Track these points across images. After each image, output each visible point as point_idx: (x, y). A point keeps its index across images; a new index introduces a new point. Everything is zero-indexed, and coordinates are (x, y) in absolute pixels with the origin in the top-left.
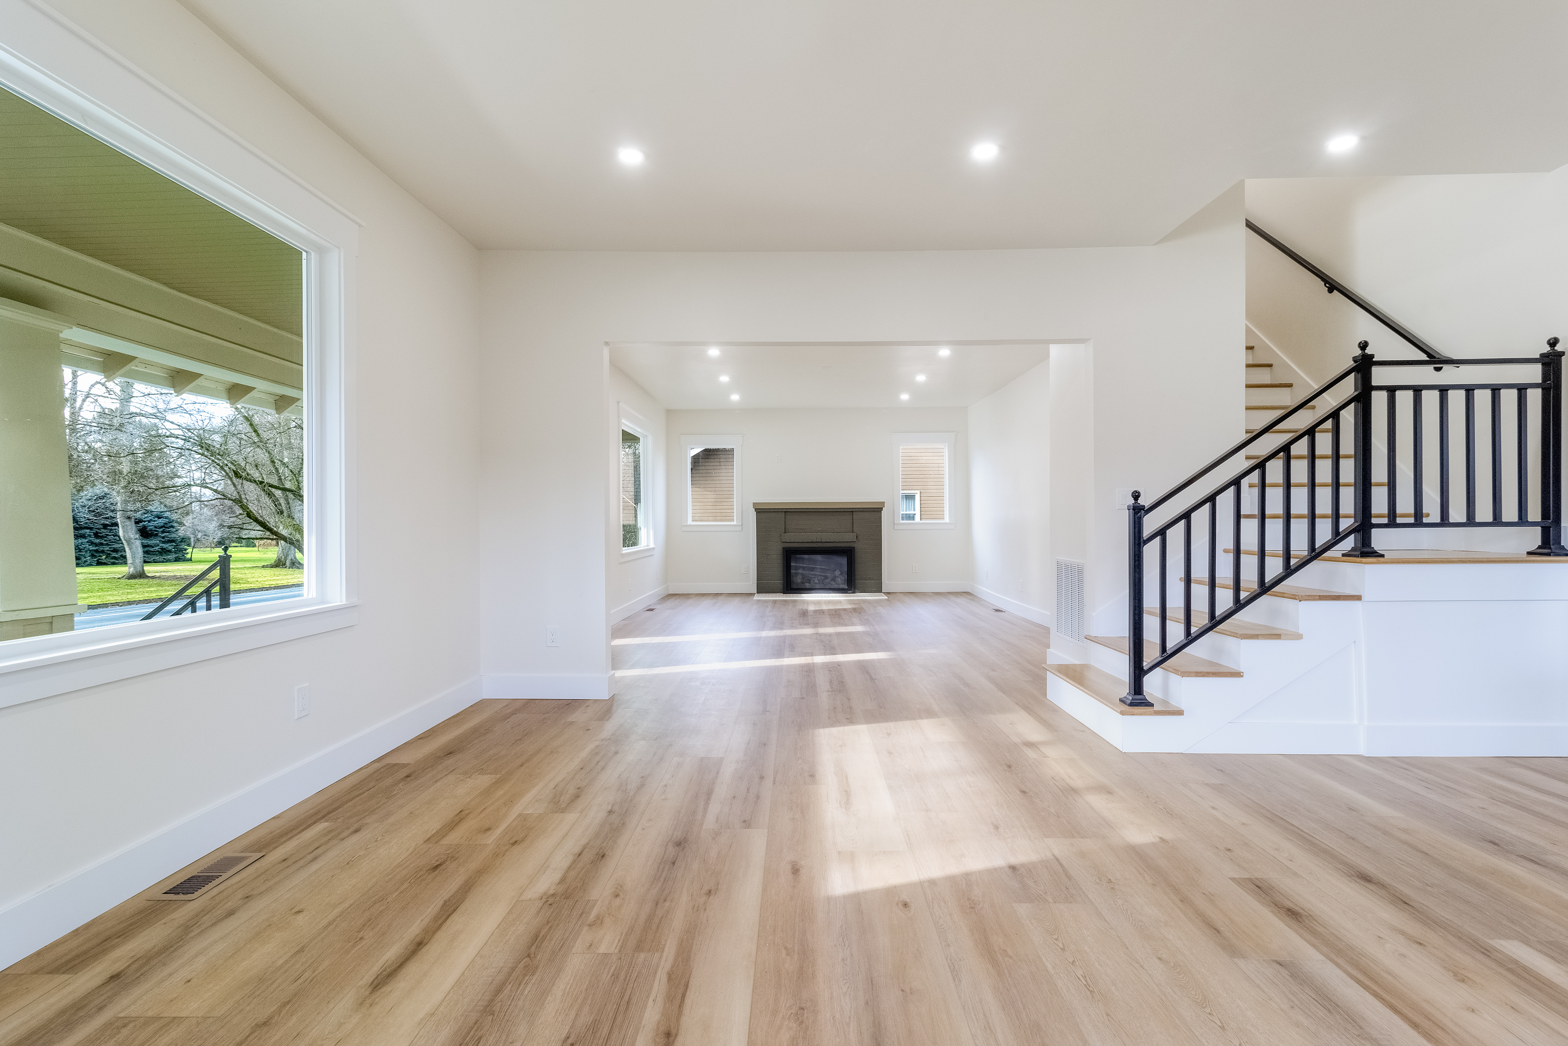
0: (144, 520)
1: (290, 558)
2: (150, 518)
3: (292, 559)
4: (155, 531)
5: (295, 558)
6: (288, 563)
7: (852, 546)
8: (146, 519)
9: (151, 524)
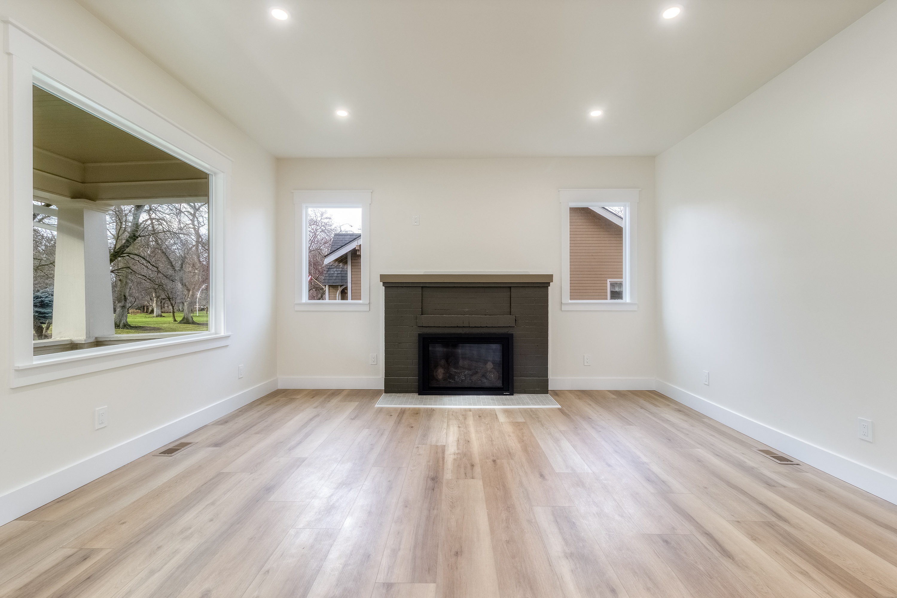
0: (42, 297)
1: (122, 322)
2: (47, 295)
3: (124, 323)
4: (50, 303)
5: (127, 322)
6: (121, 326)
7: (510, 332)
8: (43, 296)
9: (47, 299)
